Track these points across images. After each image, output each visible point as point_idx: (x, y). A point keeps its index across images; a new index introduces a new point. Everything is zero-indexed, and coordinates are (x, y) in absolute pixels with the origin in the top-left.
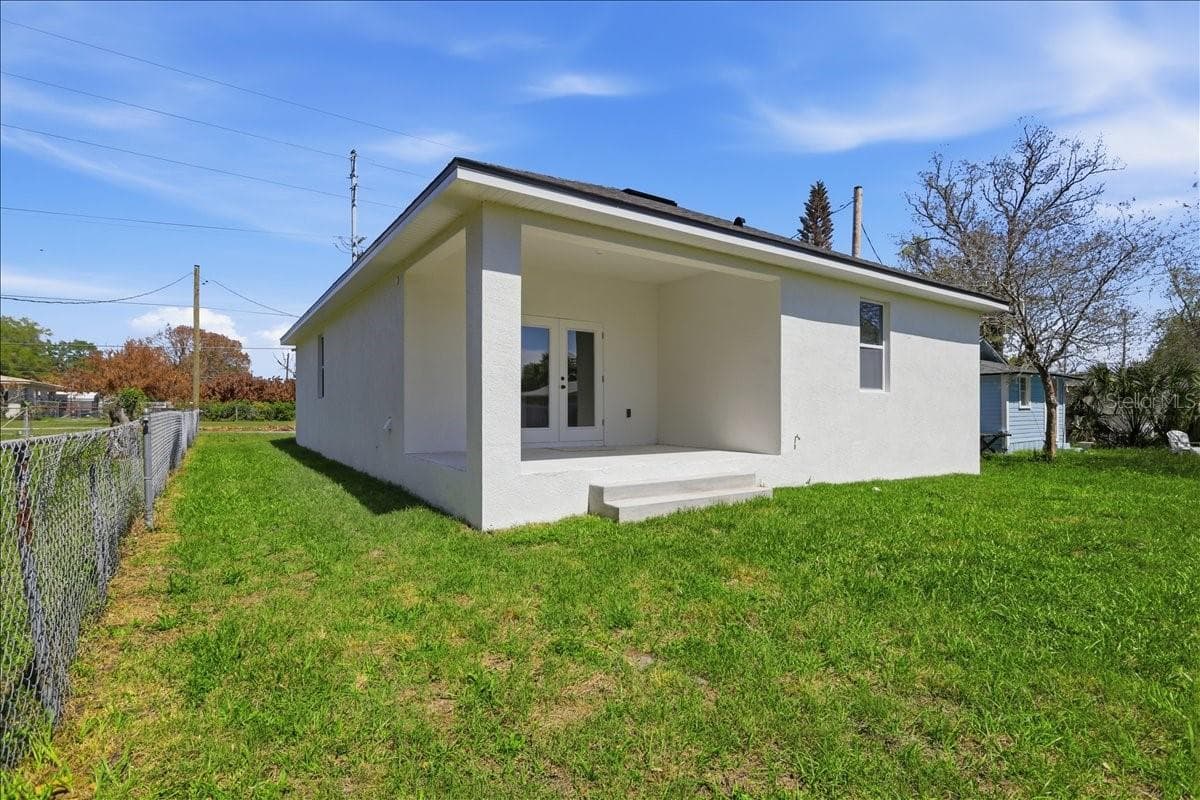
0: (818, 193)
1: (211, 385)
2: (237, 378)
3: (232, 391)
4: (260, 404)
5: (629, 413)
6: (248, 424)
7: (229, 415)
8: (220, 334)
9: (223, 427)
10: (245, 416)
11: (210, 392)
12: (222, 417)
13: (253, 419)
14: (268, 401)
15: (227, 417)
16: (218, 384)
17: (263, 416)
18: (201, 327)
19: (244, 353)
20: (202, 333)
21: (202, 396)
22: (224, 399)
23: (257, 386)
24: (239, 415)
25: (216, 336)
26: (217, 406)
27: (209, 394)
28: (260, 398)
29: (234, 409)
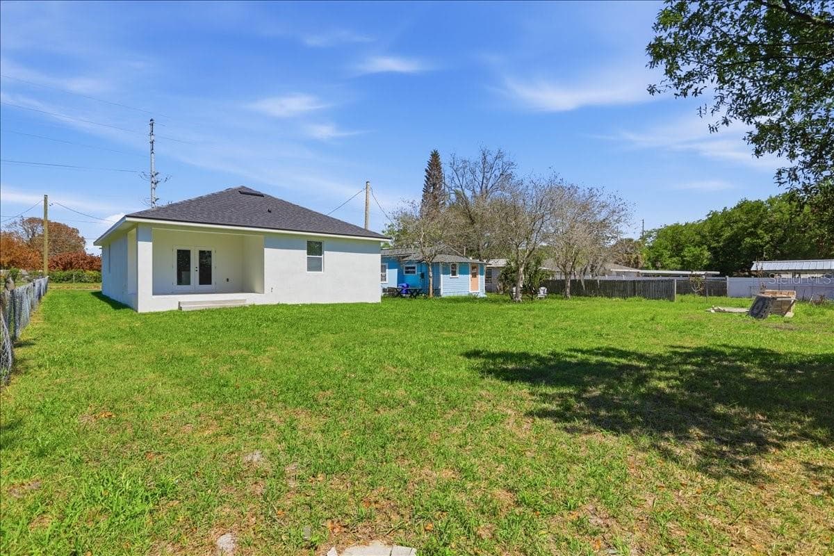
0: (435, 156)
1: (55, 260)
2: (75, 255)
3: (71, 264)
4: (91, 272)
5: (228, 280)
6: (80, 285)
7: (68, 279)
8: (62, 223)
9: (64, 286)
10: (80, 279)
11: (54, 264)
12: (63, 280)
13: (85, 282)
14: (97, 270)
15: (67, 280)
16: (60, 259)
17: (93, 280)
18: (48, 219)
19: (81, 237)
20: (49, 222)
21: (49, 267)
22: (65, 269)
23: (89, 260)
24: (76, 279)
25: (59, 224)
26: (59, 273)
27: (54, 265)
28: (91, 268)
29: (72, 275)
